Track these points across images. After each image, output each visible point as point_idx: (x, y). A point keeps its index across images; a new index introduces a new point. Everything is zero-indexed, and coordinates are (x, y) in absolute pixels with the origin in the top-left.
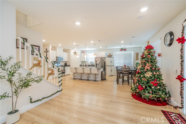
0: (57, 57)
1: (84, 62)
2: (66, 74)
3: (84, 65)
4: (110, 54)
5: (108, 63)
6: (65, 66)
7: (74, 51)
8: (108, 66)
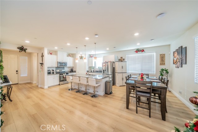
1: (92, 67)
3: (92, 71)
4: (122, 57)
5: (118, 70)
6: (71, 72)
7: (81, 56)
8: (118, 73)
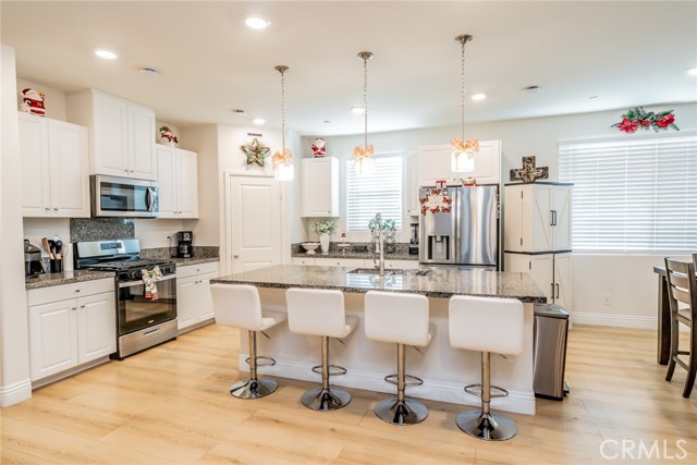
0: (93, 179)
1: (325, 220)
2: (184, 320)
3: (325, 248)
4: (531, 160)
6: (179, 255)
7: (250, 140)
8: (531, 254)
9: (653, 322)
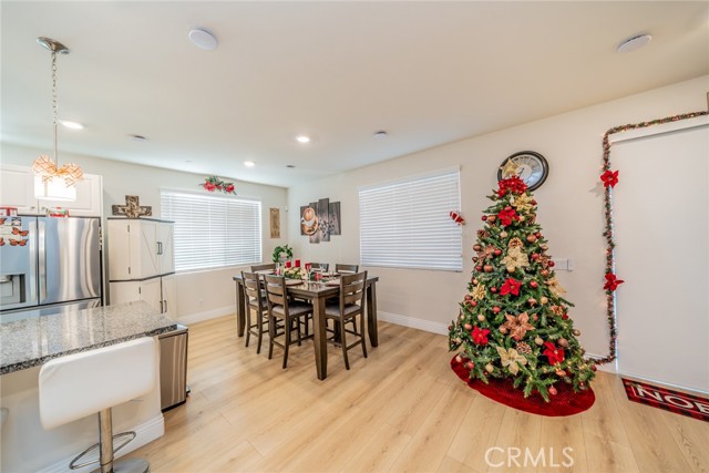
8: (140, 280)
9: (233, 309)
